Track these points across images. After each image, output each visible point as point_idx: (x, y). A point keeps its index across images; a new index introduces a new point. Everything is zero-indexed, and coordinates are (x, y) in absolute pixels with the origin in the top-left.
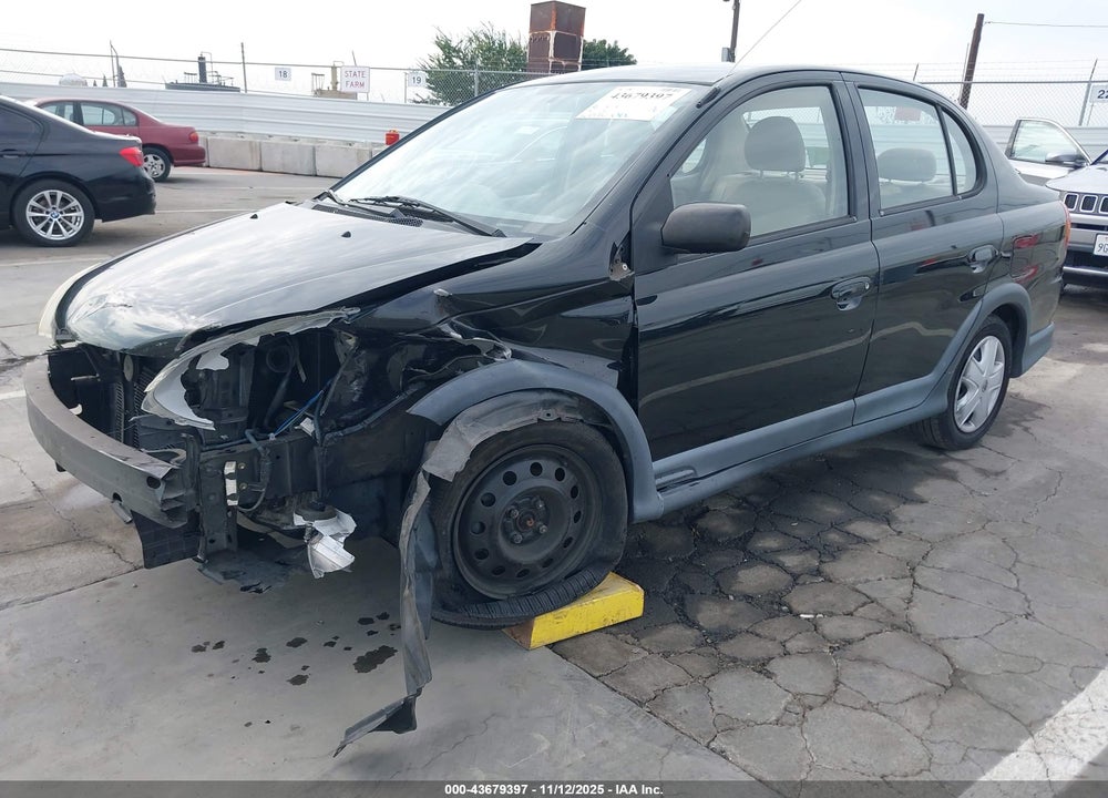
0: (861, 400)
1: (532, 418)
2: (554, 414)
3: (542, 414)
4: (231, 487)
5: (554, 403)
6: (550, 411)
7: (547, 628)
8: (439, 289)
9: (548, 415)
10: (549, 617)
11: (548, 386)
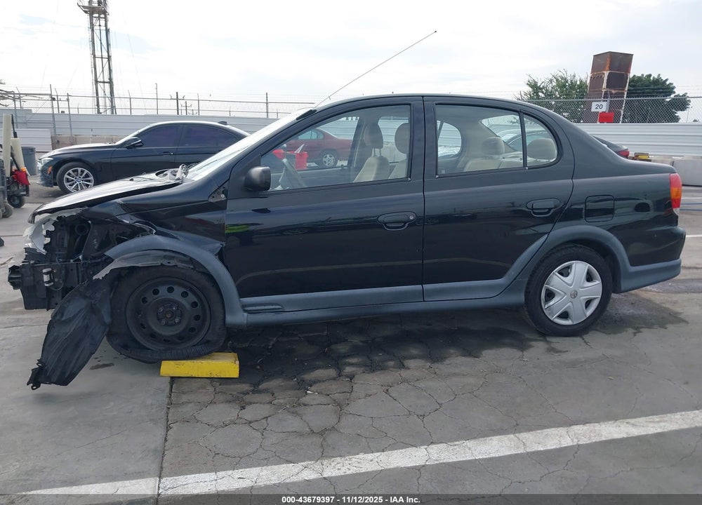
0: (427, 287)
1: (159, 263)
2: (173, 263)
3: (165, 262)
4: (46, 278)
5: (172, 258)
6: (171, 261)
7: (170, 368)
8: (119, 200)
9: (169, 263)
10: (172, 363)
11: (169, 249)
